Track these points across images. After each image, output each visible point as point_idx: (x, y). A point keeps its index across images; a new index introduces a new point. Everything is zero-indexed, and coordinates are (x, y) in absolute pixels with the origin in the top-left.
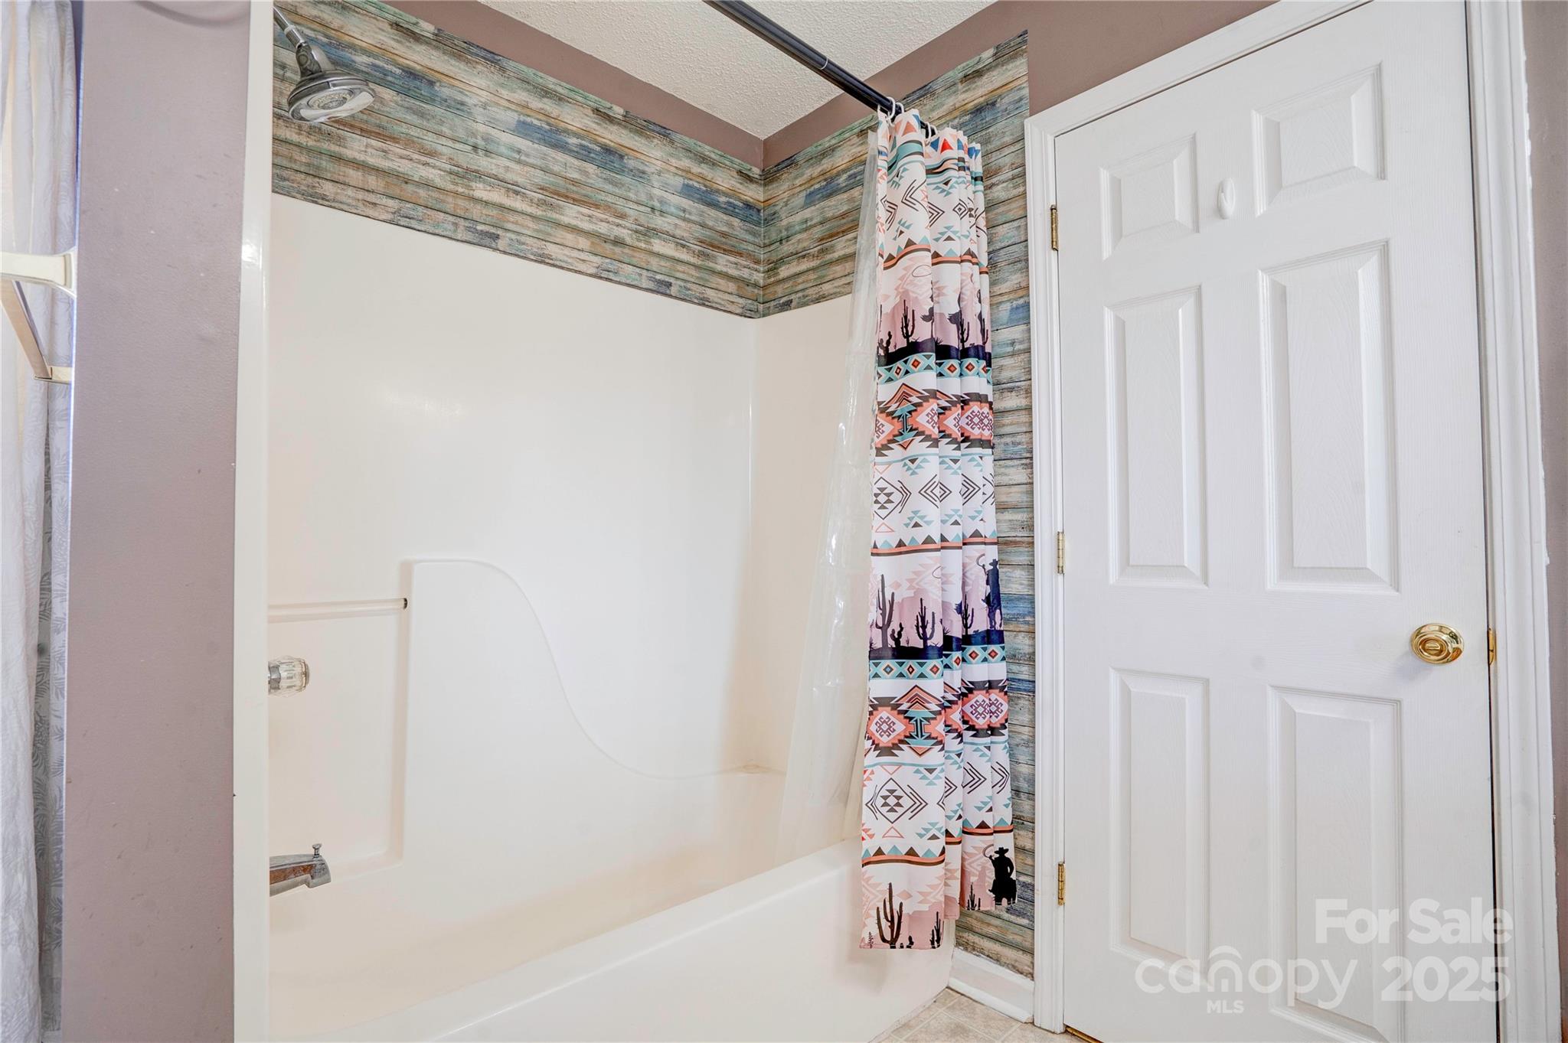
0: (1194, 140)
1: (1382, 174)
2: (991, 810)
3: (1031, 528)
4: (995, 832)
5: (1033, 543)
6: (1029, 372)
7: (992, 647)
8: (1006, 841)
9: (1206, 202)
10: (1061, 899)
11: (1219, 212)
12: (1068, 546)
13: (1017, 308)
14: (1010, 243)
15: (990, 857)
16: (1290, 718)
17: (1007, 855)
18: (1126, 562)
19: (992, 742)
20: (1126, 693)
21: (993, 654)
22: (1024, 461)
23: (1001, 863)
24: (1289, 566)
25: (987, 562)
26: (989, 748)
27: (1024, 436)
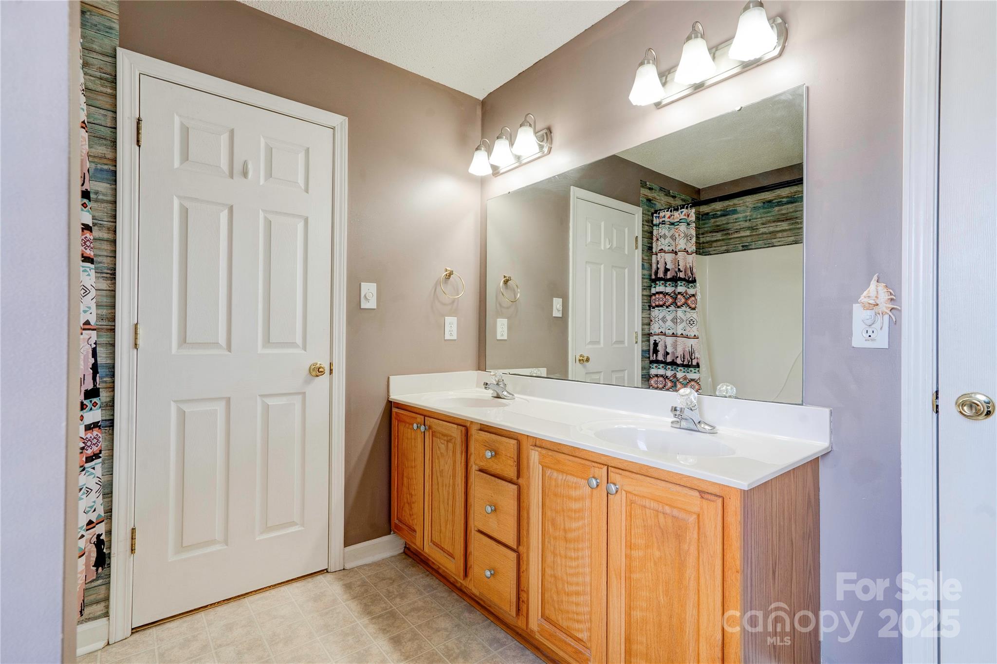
0: (232, 132)
1: (307, 191)
2: (95, 510)
3: (113, 319)
4: (97, 524)
5: (114, 329)
6: (115, 217)
7: (94, 400)
8: (101, 529)
9: (238, 167)
10: (133, 550)
11: (245, 174)
12: (140, 331)
13: (102, 170)
14: (95, 122)
15: (94, 543)
16: (266, 408)
17: (101, 538)
18: (183, 340)
19: (95, 464)
20: (182, 415)
21: (95, 404)
22: (105, 275)
23: (99, 543)
24: (267, 342)
25: (92, 341)
26: (94, 468)
27: (105, 258)
